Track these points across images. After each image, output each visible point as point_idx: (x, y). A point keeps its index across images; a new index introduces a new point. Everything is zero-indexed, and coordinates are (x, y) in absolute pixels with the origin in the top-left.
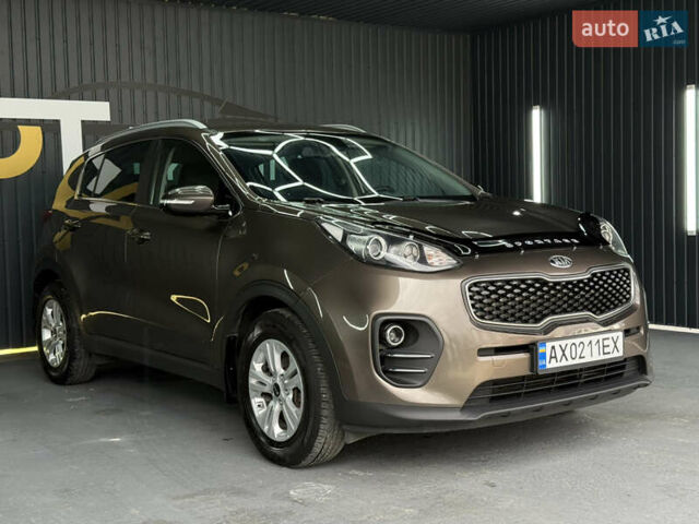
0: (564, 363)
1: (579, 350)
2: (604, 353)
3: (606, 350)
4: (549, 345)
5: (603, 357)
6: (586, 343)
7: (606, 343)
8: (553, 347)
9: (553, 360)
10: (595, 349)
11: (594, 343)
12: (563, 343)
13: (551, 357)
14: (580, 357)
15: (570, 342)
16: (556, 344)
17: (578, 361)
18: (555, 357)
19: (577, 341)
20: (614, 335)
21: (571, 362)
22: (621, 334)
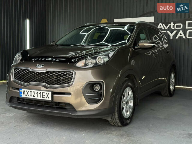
0: (27, 97)
1: (33, 94)
2: (43, 97)
3: (43, 96)
4: (23, 90)
5: (42, 98)
6: (36, 92)
7: (43, 94)
8: (24, 91)
9: (24, 95)
10: (39, 95)
11: (39, 93)
12: (28, 90)
13: (23, 94)
14: (33, 96)
15: (30, 91)
16: (25, 90)
17: (32, 97)
18: (25, 94)
19: (33, 91)
20: (48, 93)
21: (30, 97)
22: (50, 93)
